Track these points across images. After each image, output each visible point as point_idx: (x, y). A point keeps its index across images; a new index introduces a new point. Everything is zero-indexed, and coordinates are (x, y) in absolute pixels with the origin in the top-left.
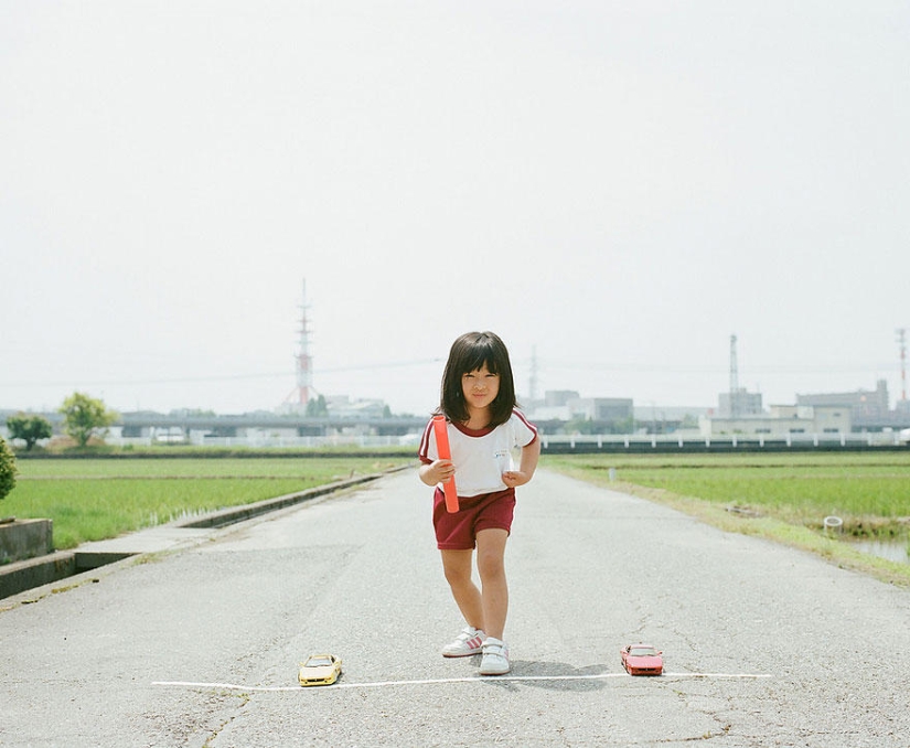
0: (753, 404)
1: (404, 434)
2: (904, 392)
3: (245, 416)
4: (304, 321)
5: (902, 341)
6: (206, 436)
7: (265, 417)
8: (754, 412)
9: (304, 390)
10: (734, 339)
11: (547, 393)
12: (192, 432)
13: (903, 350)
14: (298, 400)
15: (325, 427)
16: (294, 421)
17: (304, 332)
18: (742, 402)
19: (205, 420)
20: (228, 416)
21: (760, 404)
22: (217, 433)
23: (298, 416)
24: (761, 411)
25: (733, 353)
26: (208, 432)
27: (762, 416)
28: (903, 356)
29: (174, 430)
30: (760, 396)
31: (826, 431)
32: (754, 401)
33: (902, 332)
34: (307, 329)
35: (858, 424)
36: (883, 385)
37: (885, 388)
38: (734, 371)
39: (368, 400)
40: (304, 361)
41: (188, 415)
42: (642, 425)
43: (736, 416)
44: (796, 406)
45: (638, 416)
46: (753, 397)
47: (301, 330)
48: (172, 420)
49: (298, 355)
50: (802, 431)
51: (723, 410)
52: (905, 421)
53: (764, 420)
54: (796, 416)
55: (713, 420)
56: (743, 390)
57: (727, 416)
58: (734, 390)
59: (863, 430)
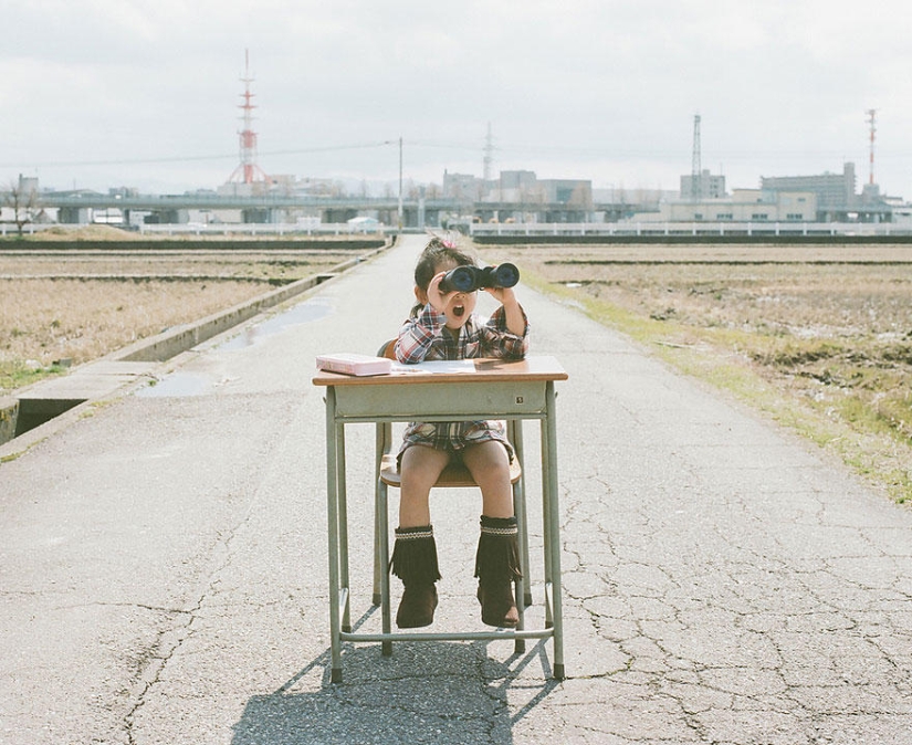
0: (715, 187)
1: (353, 217)
2: (872, 177)
3: (187, 196)
4: (247, 96)
5: (872, 121)
7: (208, 197)
8: (717, 196)
9: (248, 169)
10: (698, 119)
11: (502, 173)
12: (132, 213)
13: (873, 131)
14: (242, 180)
15: (270, 209)
16: (237, 202)
17: (247, 107)
18: (700, 185)
19: (145, 201)
20: (169, 196)
21: (724, 189)
23: (241, 198)
24: (725, 195)
25: (697, 134)
27: (726, 201)
28: (872, 138)
29: (111, 211)
30: (723, 177)
31: (790, 216)
32: (717, 184)
33: (872, 113)
34: (251, 104)
35: (822, 208)
36: (849, 168)
37: (853, 169)
38: (696, 153)
39: (314, 180)
40: (248, 138)
41: (127, 196)
42: (600, 208)
43: (698, 201)
44: (761, 190)
45: (596, 198)
46: (716, 179)
47: (244, 104)
48: (110, 200)
49: (241, 131)
50: (765, 216)
51: (683, 193)
52: (871, 205)
53: (726, 204)
54: (759, 200)
55: (673, 205)
56: (706, 172)
57: (689, 200)
58: (697, 173)
59: (828, 216)
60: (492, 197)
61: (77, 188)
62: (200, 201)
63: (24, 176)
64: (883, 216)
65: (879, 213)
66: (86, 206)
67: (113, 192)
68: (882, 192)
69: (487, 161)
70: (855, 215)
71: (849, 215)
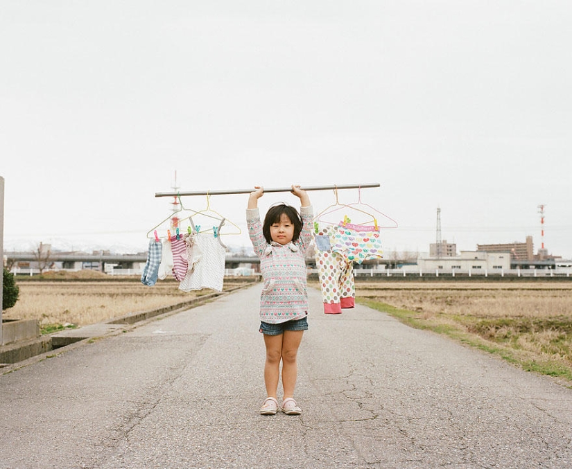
0: (451, 250)
1: (236, 267)
2: (543, 244)
3: (139, 254)
5: (542, 213)
6: (115, 268)
8: (451, 255)
10: (439, 211)
12: (106, 265)
17: (175, 204)
18: (444, 249)
19: (114, 257)
20: (128, 255)
21: (455, 250)
22: (121, 266)
24: (456, 254)
25: (439, 219)
26: (116, 265)
27: (456, 258)
28: (542, 222)
29: (94, 264)
30: (455, 245)
31: (495, 267)
33: (542, 207)
34: (177, 202)
35: (514, 263)
36: (529, 239)
37: (532, 240)
38: (439, 230)
40: (175, 221)
41: (104, 254)
42: (383, 262)
43: (440, 258)
44: (477, 251)
46: (451, 246)
47: (174, 202)
48: (93, 257)
49: (172, 218)
50: (480, 267)
51: (432, 254)
52: (543, 261)
53: (457, 260)
54: (476, 258)
55: (425, 260)
56: (445, 241)
57: (434, 258)
58: (439, 242)
59: (518, 267)
61: (75, 250)
63: (43, 243)
64: (550, 267)
65: (548, 265)
66: (78, 261)
67: (95, 253)
68: (549, 254)
70: (534, 267)
71: (531, 267)
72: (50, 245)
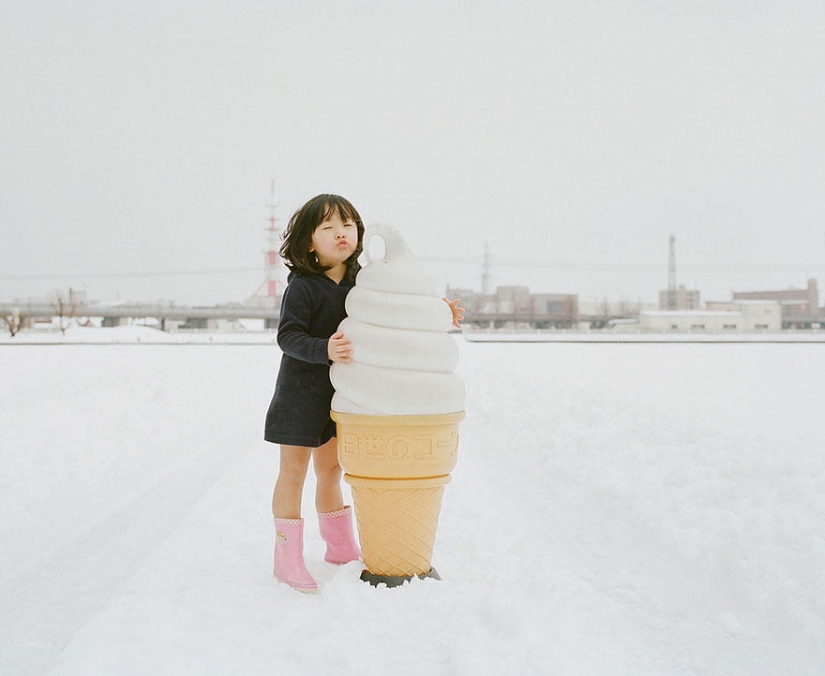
0: (691, 300)
3: (217, 307)
4: (272, 220)
6: (180, 327)
7: (234, 308)
8: (692, 307)
9: (272, 284)
10: (672, 240)
11: (498, 288)
12: (167, 322)
14: (266, 293)
16: (259, 312)
17: (272, 230)
18: (681, 299)
19: (180, 311)
20: (200, 308)
21: (698, 301)
22: (190, 324)
24: (698, 307)
25: (672, 253)
26: (182, 323)
27: (699, 312)
30: (697, 293)
31: (758, 327)
32: (692, 297)
34: (274, 227)
35: (788, 319)
36: (812, 284)
37: (816, 286)
38: (672, 269)
40: (272, 256)
42: (585, 319)
45: (582, 311)
46: (691, 294)
47: (269, 227)
48: (148, 311)
49: (266, 251)
50: (734, 326)
51: (661, 306)
53: (700, 316)
56: (682, 287)
57: (665, 313)
58: (672, 289)
59: (793, 326)
60: (488, 309)
62: (228, 312)
63: (74, 290)
66: (126, 316)
69: (485, 277)
70: (818, 325)
71: (813, 325)
72: (84, 293)
